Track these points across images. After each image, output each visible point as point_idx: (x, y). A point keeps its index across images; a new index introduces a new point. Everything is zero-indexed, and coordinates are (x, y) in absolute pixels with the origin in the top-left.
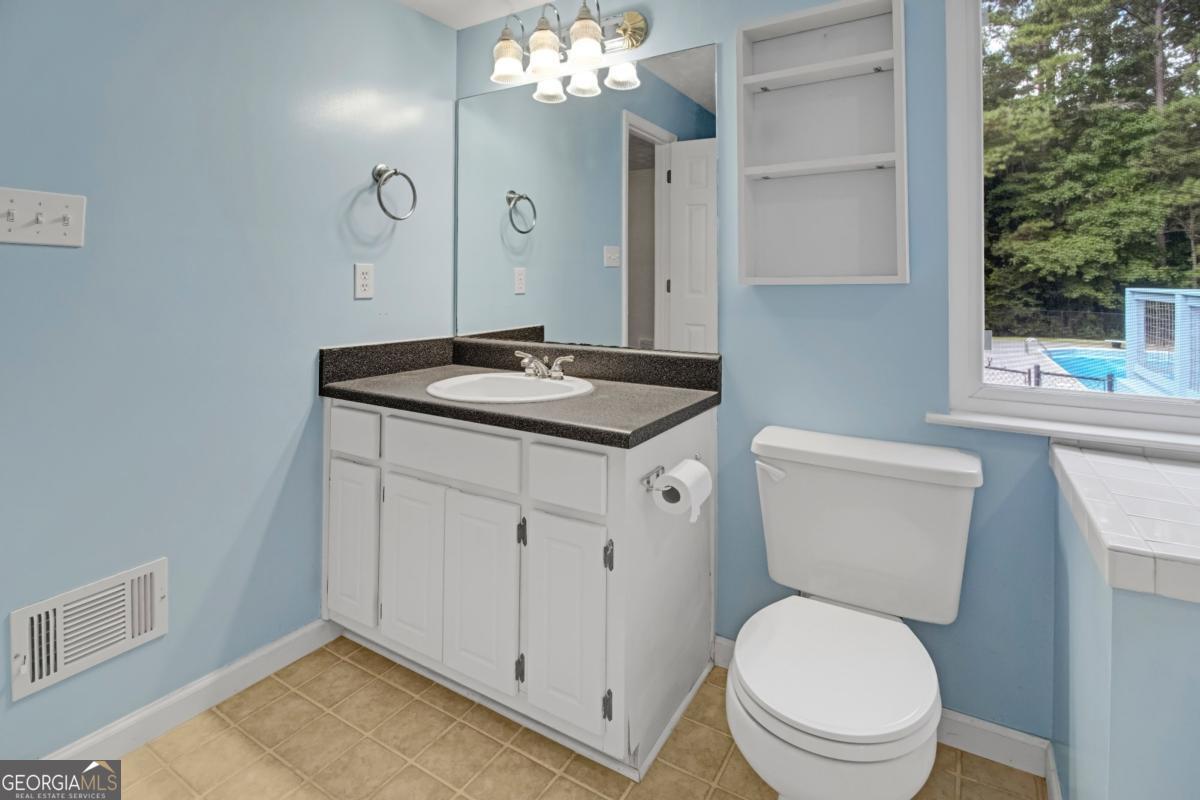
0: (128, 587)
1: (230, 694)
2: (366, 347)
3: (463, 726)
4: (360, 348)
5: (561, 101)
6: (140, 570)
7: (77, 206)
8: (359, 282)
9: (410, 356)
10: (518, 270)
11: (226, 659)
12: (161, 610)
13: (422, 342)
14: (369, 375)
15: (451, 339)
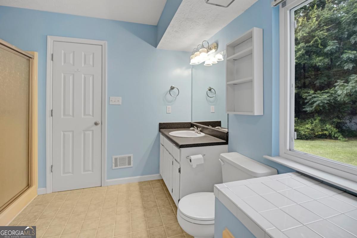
0: (127, 157)
1: (142, 181)
2: (169, 123)
3: (168, 199)
4: (167, 123)
5: (222, 60)
6: (129, 155)
7: (120, 99)
8: (167, 110)
9: (179, 126)
10: (212, 106)
11: (142, 174)
12: (132, 162)
13: (182, 123)
14: (169, 129)
15: (191, 123)
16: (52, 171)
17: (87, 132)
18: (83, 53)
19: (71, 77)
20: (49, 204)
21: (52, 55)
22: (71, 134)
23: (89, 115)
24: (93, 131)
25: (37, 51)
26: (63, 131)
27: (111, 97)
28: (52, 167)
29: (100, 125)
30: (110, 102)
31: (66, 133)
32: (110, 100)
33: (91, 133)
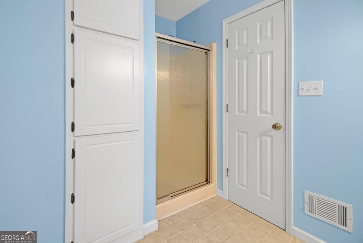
0: (337, 205)
6: (343, 204)
7: (320, 84)
16: (228, 176)
17: (264, 138)
18: (258, 24)
19: (245, 62)
20: (217, 213)
21: (227, 40)
22: (245, 136)
23: (267, 113)
24: (272, 137)
25: (214, 42)
26: (238, 131)
27: (301, 83)
28: (227, 171)
29: (282, 130)
30: (300, 91)
31: (241, 134)
32: (300, 88)
33: (269, 139)
